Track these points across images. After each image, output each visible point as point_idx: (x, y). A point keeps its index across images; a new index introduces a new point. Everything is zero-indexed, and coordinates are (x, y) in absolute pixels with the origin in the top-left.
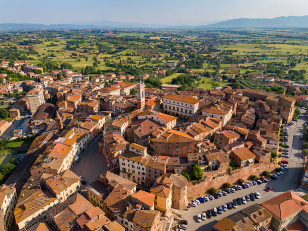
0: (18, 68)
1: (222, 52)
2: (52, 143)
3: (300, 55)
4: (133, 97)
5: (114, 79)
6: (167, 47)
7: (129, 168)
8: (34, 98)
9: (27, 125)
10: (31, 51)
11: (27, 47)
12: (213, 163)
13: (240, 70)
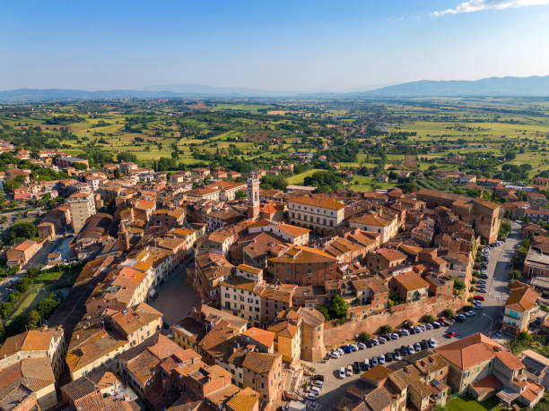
0: (47, 160)
1: (389, 136)
2: (116, 268)
3: (523, 140)
4: (240, 202)
5: (208, 178)
6: (297, 128)
7: (235, 301)
8: (80, 205)
9: (70, 246)
10: (66, 134)
11: (58, 127)
12: (364, 293)
13: (421, 165)
